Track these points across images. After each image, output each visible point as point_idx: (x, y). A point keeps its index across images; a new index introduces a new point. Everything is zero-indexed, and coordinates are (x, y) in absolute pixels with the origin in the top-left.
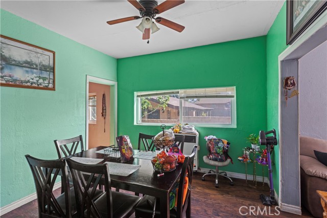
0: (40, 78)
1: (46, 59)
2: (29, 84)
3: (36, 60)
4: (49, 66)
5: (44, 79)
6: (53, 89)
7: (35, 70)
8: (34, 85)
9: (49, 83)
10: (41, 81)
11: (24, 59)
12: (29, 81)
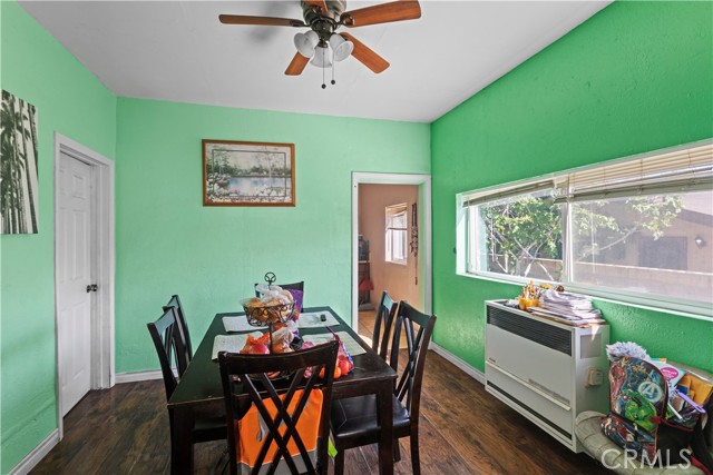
0: (272, 189)
1: (279, 160)
2: (258, 200)
3: (266, 164)
4: (285, 170)
5: (278, 190)
6: (292, 204)
7: (265, 179)
8: (264, 201)
9: (285, 196)
10: (274, 193)
11: (252, 167)
12: (258, 196)
